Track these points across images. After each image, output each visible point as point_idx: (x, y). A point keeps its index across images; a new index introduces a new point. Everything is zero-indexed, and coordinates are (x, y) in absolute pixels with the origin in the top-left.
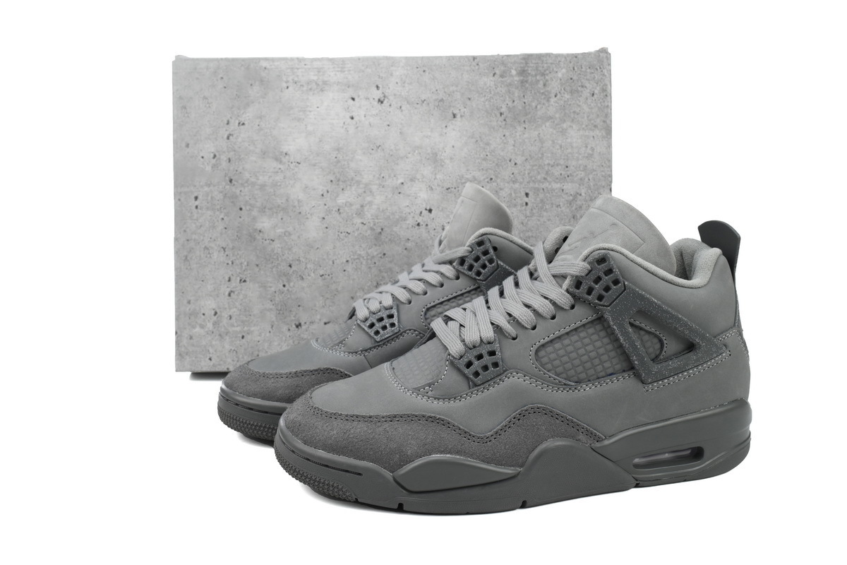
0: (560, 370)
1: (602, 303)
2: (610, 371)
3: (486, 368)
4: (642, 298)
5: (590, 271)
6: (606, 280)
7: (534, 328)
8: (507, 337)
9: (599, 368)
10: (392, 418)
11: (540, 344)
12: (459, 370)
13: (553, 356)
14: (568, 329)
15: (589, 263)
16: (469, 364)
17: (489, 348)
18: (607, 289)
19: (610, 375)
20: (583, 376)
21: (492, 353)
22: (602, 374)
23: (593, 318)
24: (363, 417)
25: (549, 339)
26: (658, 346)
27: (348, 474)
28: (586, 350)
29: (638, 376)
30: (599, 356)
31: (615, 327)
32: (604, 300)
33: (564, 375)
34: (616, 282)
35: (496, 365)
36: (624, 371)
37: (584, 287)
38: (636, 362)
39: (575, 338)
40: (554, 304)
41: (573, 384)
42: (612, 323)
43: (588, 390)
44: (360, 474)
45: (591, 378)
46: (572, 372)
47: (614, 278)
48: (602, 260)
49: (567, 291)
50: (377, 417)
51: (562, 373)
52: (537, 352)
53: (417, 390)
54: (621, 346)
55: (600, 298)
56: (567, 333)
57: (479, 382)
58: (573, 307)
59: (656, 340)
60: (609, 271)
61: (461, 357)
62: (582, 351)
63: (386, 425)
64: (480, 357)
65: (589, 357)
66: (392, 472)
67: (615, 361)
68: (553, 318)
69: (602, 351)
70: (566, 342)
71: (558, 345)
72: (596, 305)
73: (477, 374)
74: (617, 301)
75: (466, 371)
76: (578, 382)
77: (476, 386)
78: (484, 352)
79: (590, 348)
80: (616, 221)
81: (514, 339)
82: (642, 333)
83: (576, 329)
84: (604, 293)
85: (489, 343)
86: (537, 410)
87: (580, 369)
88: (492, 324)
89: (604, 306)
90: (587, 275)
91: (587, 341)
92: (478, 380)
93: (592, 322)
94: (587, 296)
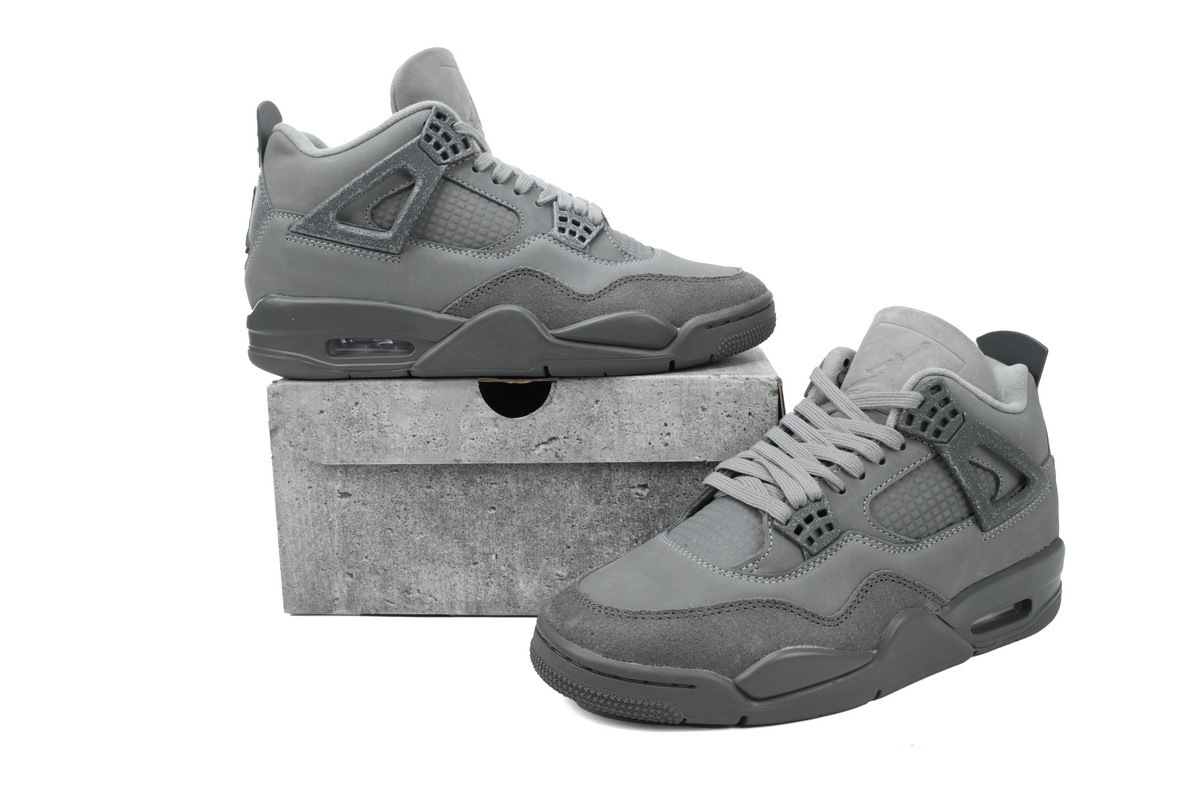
0: (898, 525)
1: (939, 440)
2: (949, 521)
3: (819, 532)
4: (983, 429)
5: (923, 402)
6: (943, 411)
7: (863, 477)
8: (834, 491)
9: (939, 518)
10: (720, 609)
11: (874, 495)
12: (787, 537)
13: (889, 509)
14: (901, 475)
15: (922, 392)
16: (799, 530)
17: (818, 507)
18: (945, 422)
19: (950, 525)
20: (923, 530)
21: (822, 513)
22: (942, 525)
23: (928, 458)
24: (682, 612)
25: (882, 489)
26: (993, 485)
27: (675, 689)
28: (924, 498)
29: (978, 522)
30: (938, 504)
31: (955, 467)
32: (942, 435)
33: (904, 531)
34: (954, 413)
35: (830, 527)
36: (963, 519)
37: (918, 422)
38: (979, 507)
39: (910, 485)
40: (882, 444)
41: (914, 541)
42: (952, 463)
43: (929, 547)
44: (691, 687)
45: (931, 532)
46: (911, 527)
47: (952, 409)
48: (937, 388)
49: (896, 428)
50: (700, 609)
51: (901, 529)
52: (872, 504)
53: (737, 569)
54: (961, 489)
55: (937, 433)
56: (901, 480)
57: (815, 551)
58: (903, 447)
59: (992, 478)
60: (947, 401)
61: (788, 522)
62: (919, 500)
63: (714, 619)
64: (809, 519)
65: (928, 505)
66: (732, 678)
67: (954, 508)
68: (882, 462)
69: (940, 497)
70: (902, 490)
71: (892, 495)
72: (932, 442)
73: (810, 541)
74: (956, 436)
75: (798, 539)
76: (919, 538)
77: (812, 555)
78: (814, 512)
79: (928, 495)
80: (927, 338)
81: (842, 492)
82: (980, 470)
83: (910, 474)
84: (941, 428)
85: (816, 500)
86: (883, 578)
87: (920, 522)
88: (813, 476)
89: (941, 443)
90: (920, 407)
91: (923, 487)
92: (814, 548)
93: (927, 462)
94: (921, 433)
